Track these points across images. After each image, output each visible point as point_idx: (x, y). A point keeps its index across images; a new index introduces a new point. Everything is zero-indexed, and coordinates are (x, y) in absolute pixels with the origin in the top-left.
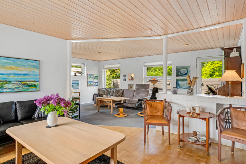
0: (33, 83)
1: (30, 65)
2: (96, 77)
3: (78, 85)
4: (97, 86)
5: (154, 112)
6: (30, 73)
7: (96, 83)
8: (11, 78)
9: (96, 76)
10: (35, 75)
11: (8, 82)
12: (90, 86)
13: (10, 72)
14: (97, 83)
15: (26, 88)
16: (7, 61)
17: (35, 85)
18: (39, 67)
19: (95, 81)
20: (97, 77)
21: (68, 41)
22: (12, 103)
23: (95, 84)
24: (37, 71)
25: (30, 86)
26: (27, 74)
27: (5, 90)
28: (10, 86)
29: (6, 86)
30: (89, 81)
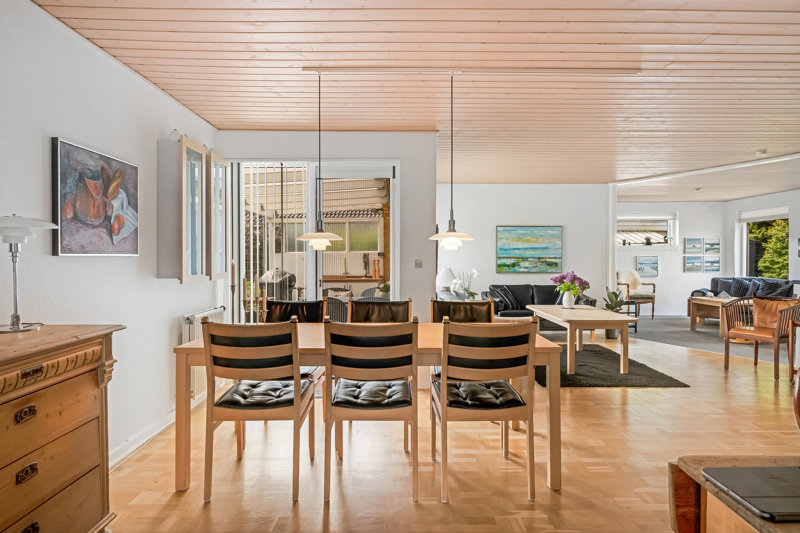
0: (554, 260)
1: (550, 235)
2: (713, 247)
3: (656, 269)
4: (718, 270)
5: (768, 320)
6: (550, 246)
7: (712, 262)
8: (528, 253)
9: (712, 245)
10: (557, 249)
11: (525, 259)
12: (690, 270)
13: (526, 246)
14: (718, 262)
15: (545, 267)
16: (523, 232)
17: (556, 264)
18: (561, 237)
19: (711, 256)
20: (716, 246)
21: (611, 185)
22: (528, 287)
23: (709, 264)
24: (559, 243)
25: (550, 264)
26: (546, 248)
27: (521, 270)
28: (527, 264)
29: (522, 264)
30: (689, 258)
